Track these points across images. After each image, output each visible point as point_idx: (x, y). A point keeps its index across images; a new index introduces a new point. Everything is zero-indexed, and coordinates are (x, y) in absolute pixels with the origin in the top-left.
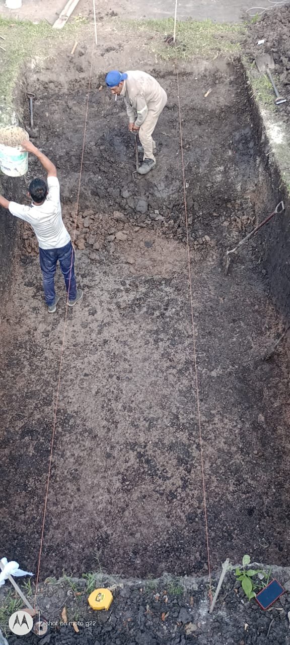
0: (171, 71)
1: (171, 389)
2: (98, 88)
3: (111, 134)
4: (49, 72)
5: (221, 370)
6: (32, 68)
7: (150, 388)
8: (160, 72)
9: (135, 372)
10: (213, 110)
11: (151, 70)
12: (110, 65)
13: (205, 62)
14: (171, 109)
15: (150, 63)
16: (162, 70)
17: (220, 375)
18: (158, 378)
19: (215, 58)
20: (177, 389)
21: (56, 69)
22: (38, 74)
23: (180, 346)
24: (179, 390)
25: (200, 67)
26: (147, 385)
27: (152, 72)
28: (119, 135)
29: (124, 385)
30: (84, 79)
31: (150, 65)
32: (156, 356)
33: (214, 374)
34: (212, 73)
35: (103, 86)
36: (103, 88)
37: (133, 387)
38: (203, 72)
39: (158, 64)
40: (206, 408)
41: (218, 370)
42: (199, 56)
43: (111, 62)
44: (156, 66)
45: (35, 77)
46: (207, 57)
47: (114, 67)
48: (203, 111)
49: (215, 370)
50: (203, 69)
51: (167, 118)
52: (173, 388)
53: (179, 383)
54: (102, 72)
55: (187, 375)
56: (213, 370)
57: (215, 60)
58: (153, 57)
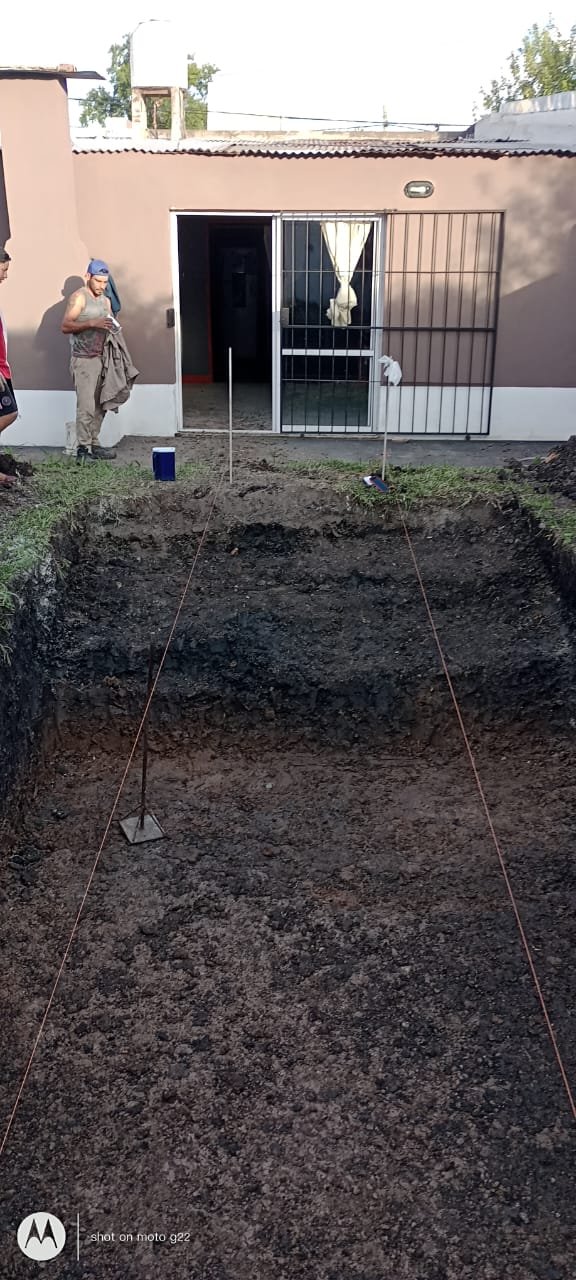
0: (378, 526)
1: (415, 1182)
2: (229, 551)
3: (253, 616)
4: (132, 523)
5: (566, 1132)
6: (100, 513)
7: (349, 1178)
8: (355, 527)
9: (299, 1130)
10: (469, 583)
11: (338, 522)
12: (255, 512)
13: (446, 511)
14: (380, 584)
15: (336, 509)
16: (359, 523)
17: (564, 1144)
18: (372, 1148)
19: (466, 503)
20: (434, 1184)
21: (146, 516)
22: (110, 526)
23: (433, 1064)
24: (440, 1188)
25: (436, 519)
26: (340, 1170)
27: (338, 526)
28: (271, 618)
29: (266, 1165)
30: (200, 534)
31: (336, 514)
32: (365, 1087)
33: (543, 1139)
34: (462, 529)
35: (240, 549)
36: (239, 551)
37: (293, 1172)
38: (443, 527)
39: (351, 513)
40: (534, 1246)
41: (556, 1130)
42: (434, 500)
43: (258, 507)
44: (347, 515)
45: (102, 530)
46: (450, 502)
47: (263, 516)
48: (448, 584)
49: (546, 1130)
50: (443, 522)
51: (373, 598)
52: (420, 1180)
53: (439, 1167)
54: (238, 523)
55: (460, 1141)
56: (540, 1131)
57: (467, 505)
58: (342, 499)
